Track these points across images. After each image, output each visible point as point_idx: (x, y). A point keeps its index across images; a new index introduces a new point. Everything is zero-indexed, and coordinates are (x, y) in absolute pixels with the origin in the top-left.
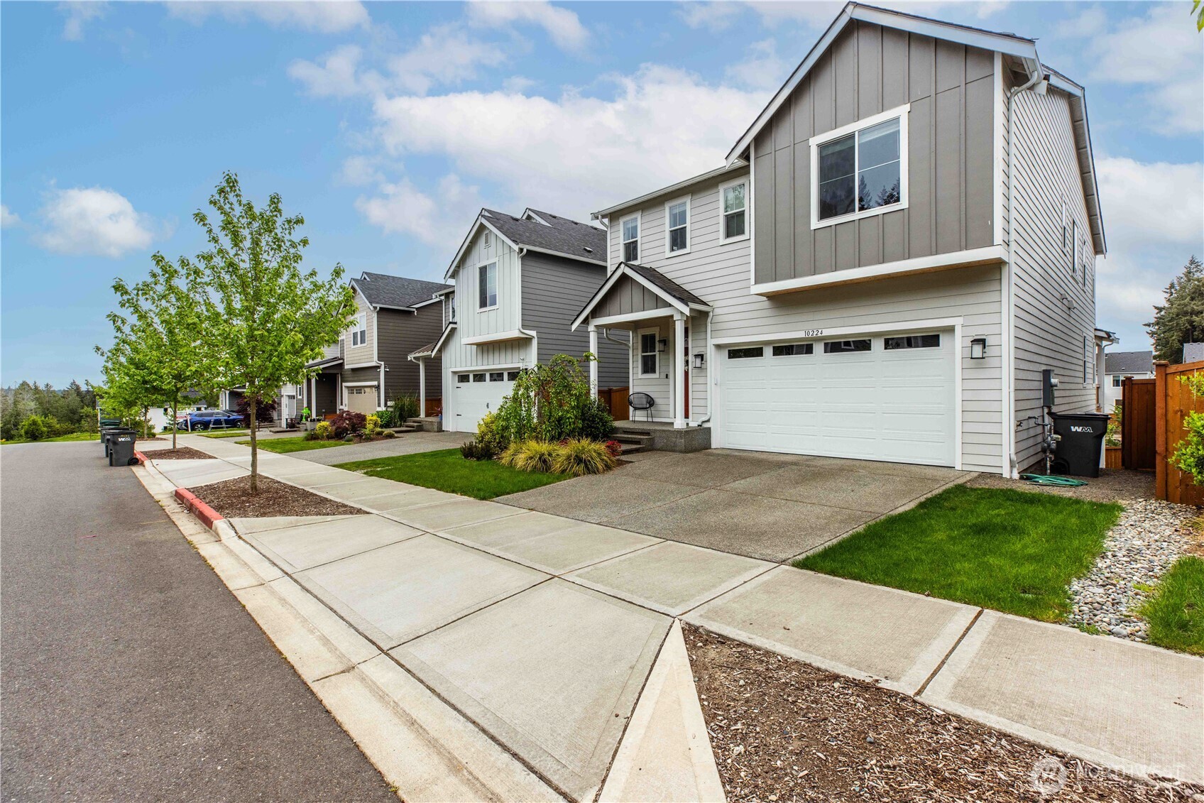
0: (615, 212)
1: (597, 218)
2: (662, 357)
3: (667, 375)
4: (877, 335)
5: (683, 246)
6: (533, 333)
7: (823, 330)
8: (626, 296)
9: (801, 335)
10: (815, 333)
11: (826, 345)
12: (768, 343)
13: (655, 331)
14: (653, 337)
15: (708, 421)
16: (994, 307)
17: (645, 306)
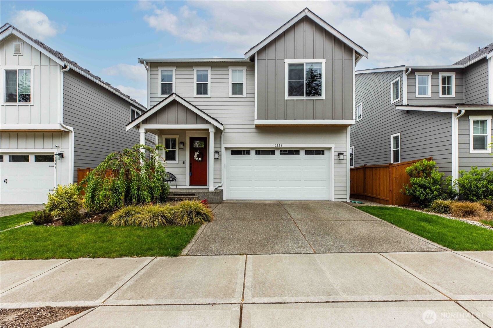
0: (154, 62)
1: (142, 63)
2: (181, 152)
3: (184, 162)
4: (302, 148)
5: (206, 93)
6: (71, 128)
7: (282, 145)
8: (173, 113)
9: (272, 146)
10: (279, 146)
11: (281, 151)
12: (253, 148)
13: (176, 137)
14: (174, 141)
15: (222, 186)
16: (344, 142)
17: (188, 122)
